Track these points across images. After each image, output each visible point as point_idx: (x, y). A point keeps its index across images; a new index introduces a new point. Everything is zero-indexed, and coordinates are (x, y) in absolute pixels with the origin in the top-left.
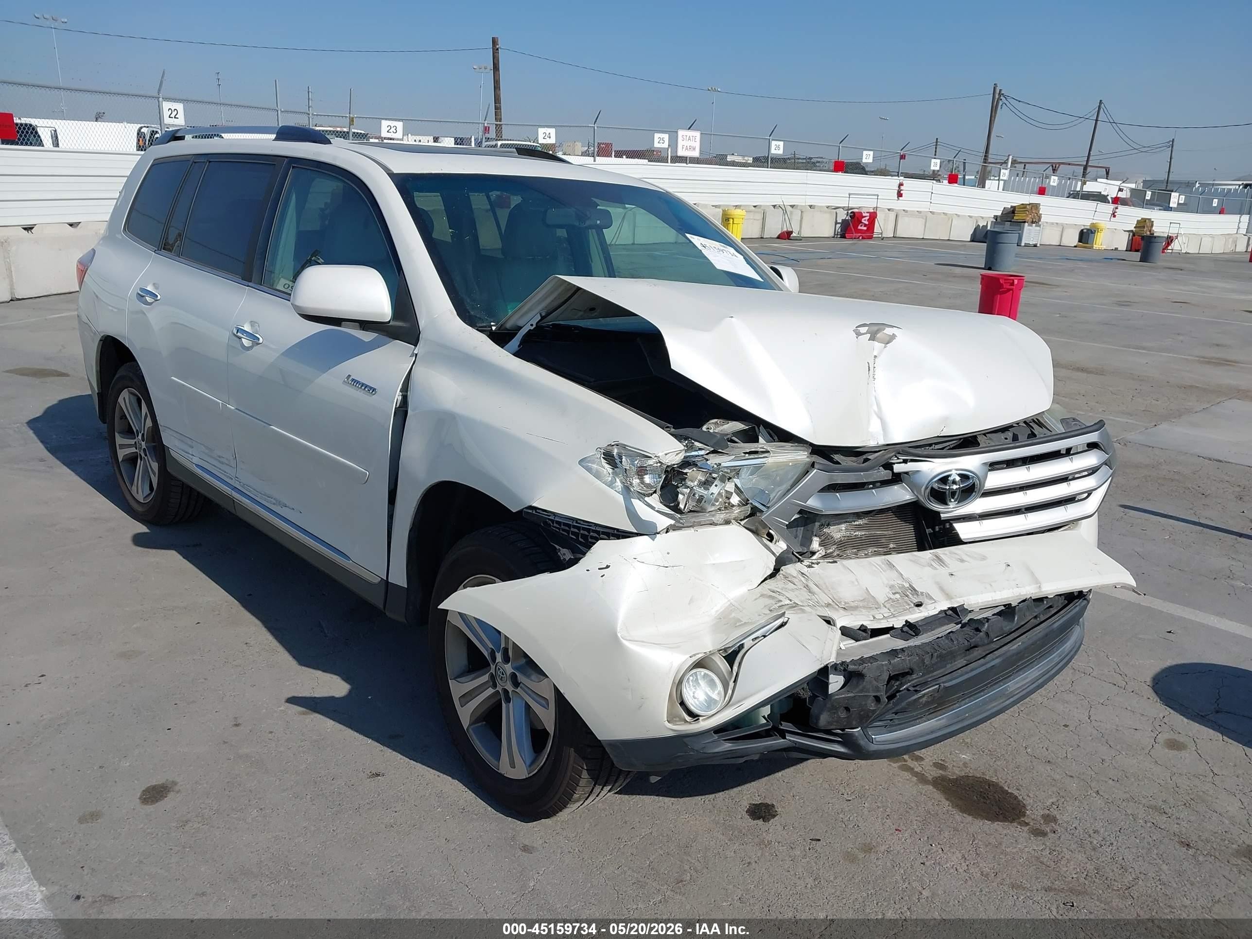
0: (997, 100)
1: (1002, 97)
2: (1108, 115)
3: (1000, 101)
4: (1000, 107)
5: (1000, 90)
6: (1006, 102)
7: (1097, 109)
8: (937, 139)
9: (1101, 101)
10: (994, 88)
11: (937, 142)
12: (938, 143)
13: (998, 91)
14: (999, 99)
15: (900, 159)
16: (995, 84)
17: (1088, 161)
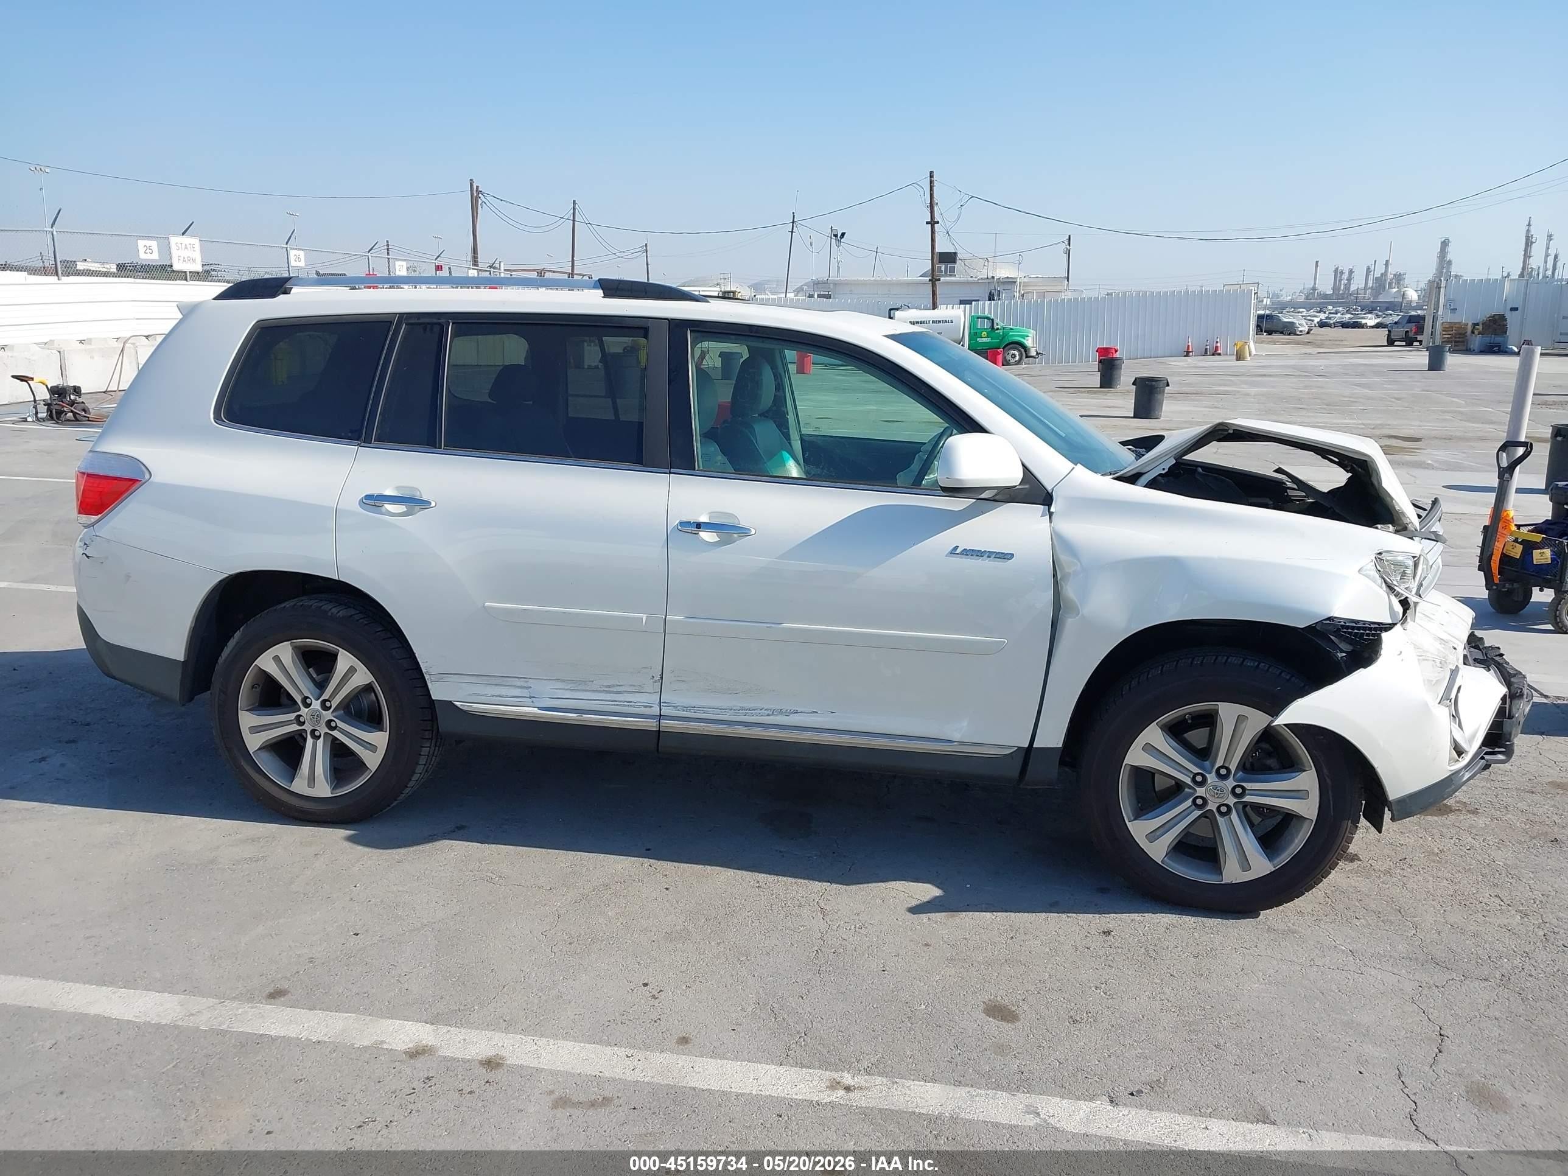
0: (476, 196)
1: (480, 195)
2: (583, 216)
3: (480, 200)
4: (479, 205)
5: (477, 187)
6: (484, 200)
7: (572, 211)
8: (387, 242)
9: (574, 201)
10: (471, 183)
11: (388, 245)
12: (390, 247)
13: (475, 188)
14: (478, 197)
15: (436, 271)
16: (471, 180)
17: (573, 270)
